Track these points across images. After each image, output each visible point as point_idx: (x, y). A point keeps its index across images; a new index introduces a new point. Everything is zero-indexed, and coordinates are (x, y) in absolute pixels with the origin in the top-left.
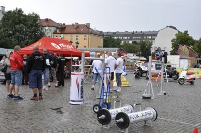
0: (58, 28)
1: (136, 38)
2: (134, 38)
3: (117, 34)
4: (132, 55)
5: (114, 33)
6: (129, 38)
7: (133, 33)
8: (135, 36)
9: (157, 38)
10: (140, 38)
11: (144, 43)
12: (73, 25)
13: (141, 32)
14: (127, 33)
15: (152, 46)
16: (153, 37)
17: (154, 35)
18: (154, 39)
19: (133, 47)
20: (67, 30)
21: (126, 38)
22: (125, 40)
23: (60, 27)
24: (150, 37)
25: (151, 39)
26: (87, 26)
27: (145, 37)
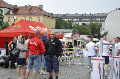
0: (10, 9)
1: (85, 20)
2: (83, 20)
3: (67, 16)
4: (85, 36)
5: (64, 15)
6: (78, 20)
7: (83, 15)
8: (84, 18)
9: (107, 20)
10: (89, 20)
11: (94, 25)
12: (26, 6)
13: (91, 14)
14: (76, 15)
15: (102, 28)
16: (102, 19)
17: (103, 17)
18: (104, 21)
19: (84, 29)
20: (19, 12)
21: (76, 20)
22: (75, 21)
23: (12, 8)
24: (99, 19)
25: (101, 21)
26: (40, 8)
27: (94, 19)
